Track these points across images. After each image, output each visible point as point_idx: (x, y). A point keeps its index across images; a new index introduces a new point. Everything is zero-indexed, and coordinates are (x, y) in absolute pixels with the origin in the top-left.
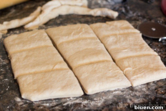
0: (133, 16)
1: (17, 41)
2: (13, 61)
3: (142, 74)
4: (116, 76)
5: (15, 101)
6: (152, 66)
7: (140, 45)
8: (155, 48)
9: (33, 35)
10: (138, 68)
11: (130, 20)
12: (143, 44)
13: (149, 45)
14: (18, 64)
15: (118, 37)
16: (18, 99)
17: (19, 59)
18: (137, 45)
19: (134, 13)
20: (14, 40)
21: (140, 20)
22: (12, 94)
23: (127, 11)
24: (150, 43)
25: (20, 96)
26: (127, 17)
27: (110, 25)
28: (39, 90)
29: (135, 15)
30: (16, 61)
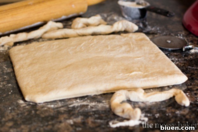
0: (151, 31)
1: (23, 51)
2: (17, 68)
3: (154, 77)
4: (126, 79)
5: (17, 103)
6: (167, 71)
7: (156, 54)
8: (173, 58)
9: (40, 46)
10: (150, 72)
11: (148, 34)
12: (159, 53)
13: (167, 55)
14: (22, 70)
15: (132, 47)
16: (21, 102)
17: (22, 66)
18: (152, 54)
19: (152, 27)
20: (20, 50)
21: (158, 34)
22: (15, 97)
23: (145, 26)
24: (168, 54)
25: (23, 99)
26: (144, 31)
27: (125, 37)
28: (43, 92)
29: (153, 29)
30: (20, 68)
